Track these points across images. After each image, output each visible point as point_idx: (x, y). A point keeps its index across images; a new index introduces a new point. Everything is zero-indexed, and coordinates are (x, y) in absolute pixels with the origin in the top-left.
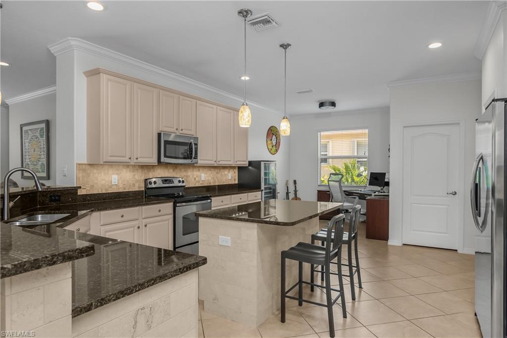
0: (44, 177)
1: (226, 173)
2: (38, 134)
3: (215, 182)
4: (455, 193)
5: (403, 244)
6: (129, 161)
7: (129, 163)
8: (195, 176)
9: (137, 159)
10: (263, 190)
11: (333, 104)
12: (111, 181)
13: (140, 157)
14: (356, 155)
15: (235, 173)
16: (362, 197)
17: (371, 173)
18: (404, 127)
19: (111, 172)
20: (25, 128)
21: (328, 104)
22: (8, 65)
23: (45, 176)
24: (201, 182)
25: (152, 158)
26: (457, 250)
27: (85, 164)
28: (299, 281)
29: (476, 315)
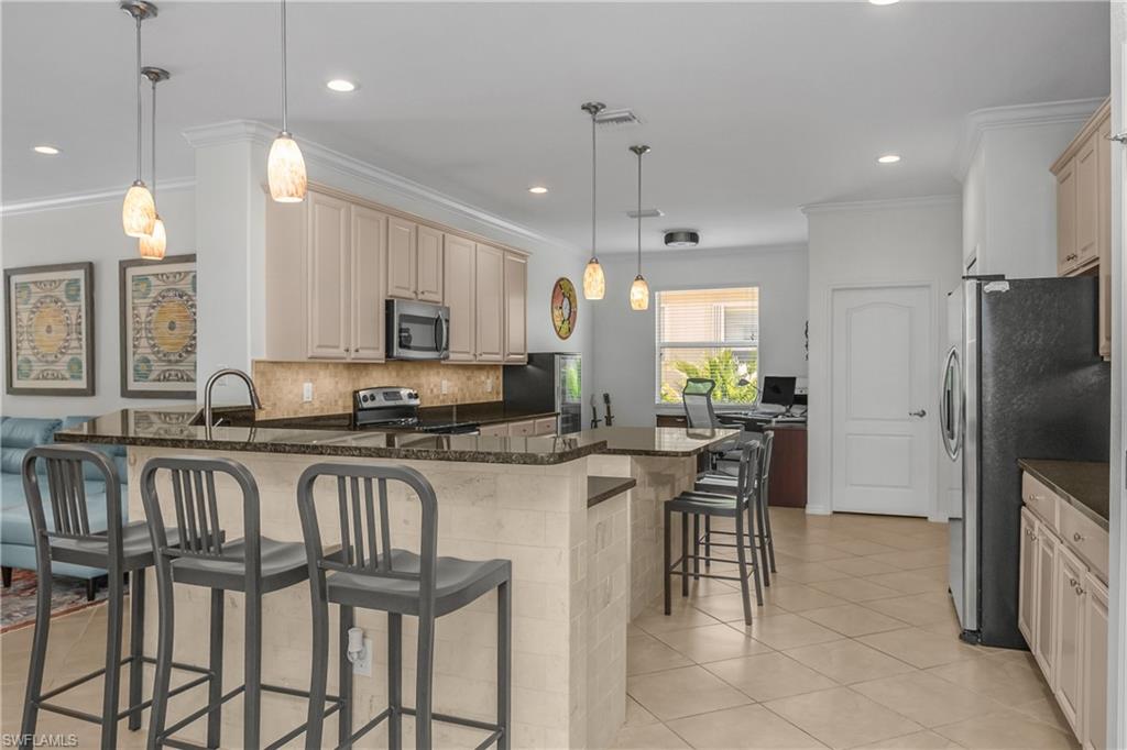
0: (83, 390)
1: (483, 378)
2: (60, 293)
3: (464, 399)
4: (923, 414)
5: (835, 513)
6: (345, 354)
7: (344, 358)
8: (432, 386)
9: (357, 351)
10: (558, 414)
11: (693, 237)
12: (302, 395)
13: (362, 348)
14: (723, 340)
15: (498, 378)
16: (752, 426)
17: (766, 378)
18: (834, 290)
19: (301, 377)
20: (15, 279)
21: (682, 236)
22: (55, 151)
23: (85, 386)
24: (441, 398)
25: (378, 349)
26: (926, 518)
27: (263, 362)
28: (684, 556)
29: (950, 591)
